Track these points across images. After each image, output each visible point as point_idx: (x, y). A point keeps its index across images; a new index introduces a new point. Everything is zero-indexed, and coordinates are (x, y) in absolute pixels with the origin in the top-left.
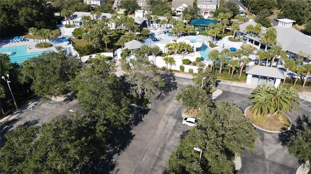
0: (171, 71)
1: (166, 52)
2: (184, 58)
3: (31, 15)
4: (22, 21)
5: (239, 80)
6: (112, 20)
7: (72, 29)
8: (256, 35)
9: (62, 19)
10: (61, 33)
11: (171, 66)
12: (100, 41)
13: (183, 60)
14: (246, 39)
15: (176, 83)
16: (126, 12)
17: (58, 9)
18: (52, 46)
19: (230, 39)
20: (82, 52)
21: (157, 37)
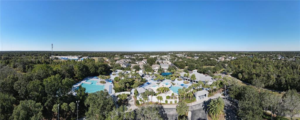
0: (161, 104)
1: (157, 93)
3: (102, 70)
4: (99, 71)
5: (193, 101)
6: (130, 74)
7: (115, 76)
8: (187, 77)
9: (112, 72)
10: (110, 77)
11: (161, 101)
12: (125, 85)
13: (166, 97)
14: (184, 79)
15: (166, 114)
16: (136, 71)
17: (112, 68)
18: (105, 83)
19: (178, 80)
20: (116, 91)
21: (149, 82)
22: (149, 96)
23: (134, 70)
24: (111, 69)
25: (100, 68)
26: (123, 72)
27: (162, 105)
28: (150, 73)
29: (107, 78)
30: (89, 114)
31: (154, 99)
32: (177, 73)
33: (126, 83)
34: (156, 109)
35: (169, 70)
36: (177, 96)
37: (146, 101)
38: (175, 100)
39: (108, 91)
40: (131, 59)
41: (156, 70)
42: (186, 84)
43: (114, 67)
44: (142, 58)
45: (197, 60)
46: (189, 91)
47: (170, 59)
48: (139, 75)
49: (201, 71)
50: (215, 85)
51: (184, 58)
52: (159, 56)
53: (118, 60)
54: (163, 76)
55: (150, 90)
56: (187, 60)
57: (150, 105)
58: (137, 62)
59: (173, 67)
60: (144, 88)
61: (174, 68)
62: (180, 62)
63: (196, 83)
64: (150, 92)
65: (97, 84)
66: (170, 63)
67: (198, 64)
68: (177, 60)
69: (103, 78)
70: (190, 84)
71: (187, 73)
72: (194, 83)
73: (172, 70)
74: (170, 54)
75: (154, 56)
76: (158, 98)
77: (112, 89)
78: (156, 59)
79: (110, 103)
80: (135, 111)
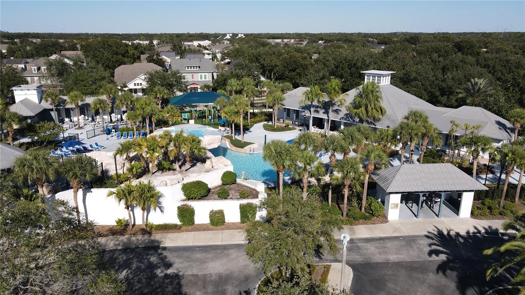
0: (147, 230)
1: (120, 172)
2: (185, 182)
5: (366, 219)
11: (146, 212)
13: (186, 189)
19: (266, 128)
27: (157, 236)
38: (245, 202)
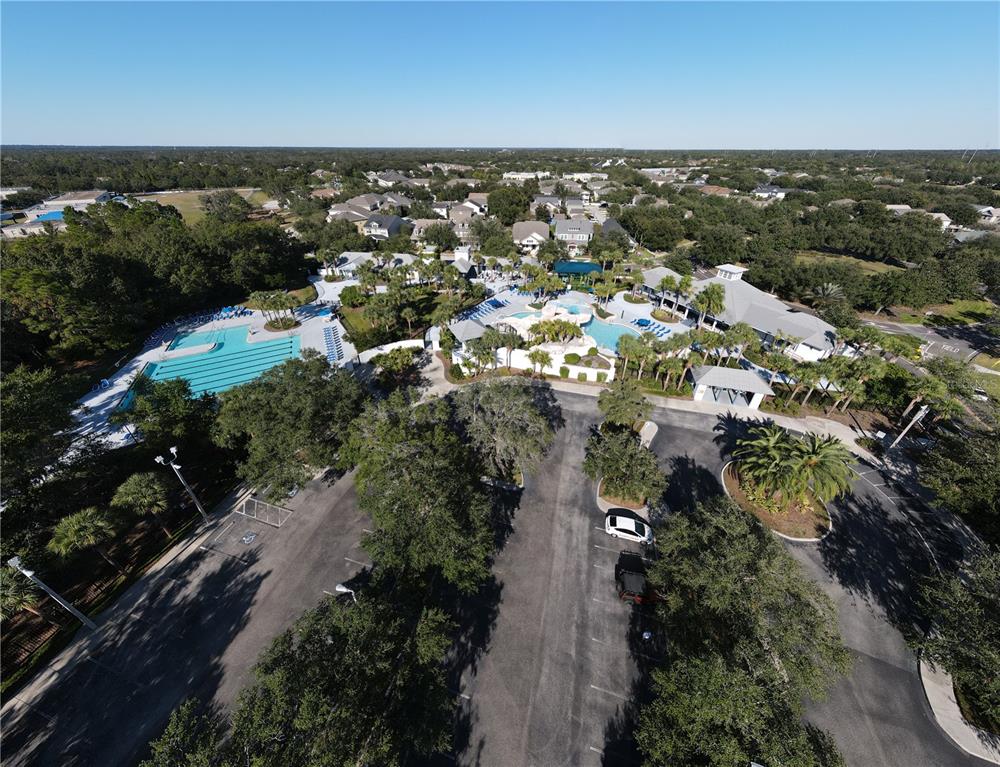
2: (565, 351)
3: (255, 263)
4: (237, 276)
5: (678, 395)
6: (414, 267)
7: (339, 287)
8: (678, 293)
9: (320, 266)
10: (317, 295)
11: (542, 366)
12: (398, 317)
13: (566, 357)
14: (658, 300)
15: (559, 408)
16: (438, 251)
17: (312, 247)
18: (298, 324)
19: (628, 299)
20: (361, 345)
21: (499, 297)
22: (499, 351)
23: (431, 250)
24: (310, 255)
25: (238, 258)
26: (375, 261)
27: (548, 381)
28: (503, 262)
29: (302, 299)
30: (257, 464)
31: (520, 360)
32: (629, 270)
33: (400, 309)
34: (526, 390)
35: (591, 248)
36: (609, 358)
37: (489, 366)
38: (601, 371)
39: (325, 353)
40: (408, 192)
41: (530, 248)
42: (663, 324)
43: (326, 239)
44: (465, 186)
45: (770, 211)
46: (670, 354)
47: (605, 192)
48: (454, 271)
49: (769, 276)
50: (834, 376)
51: (683, 193)
52: (548, 174)
53: (337, 200)
54: (560, 277)
55: (502, 329)
56: (697, 204)
57: (504, 378)
58: (441, 207)
59: (613, 236)
60: (478, 322)
61: (614, 244)
62: (655, 214)
63: (717, 331)
64: (504, 336)
65: (250, 340)
66: (601, 217)
67: (767, 237)
68: (643, 202)
69: (276, 305)
70: (681, 328)
71: (681, 273)
72: (707, 326)
73: (605, 253)
74: (607, 164)
75: (522, 177)
76: (533, 357)
77: (337, 341)
78: (531, 188)
79: (345, 392)
80: (449, 398)
